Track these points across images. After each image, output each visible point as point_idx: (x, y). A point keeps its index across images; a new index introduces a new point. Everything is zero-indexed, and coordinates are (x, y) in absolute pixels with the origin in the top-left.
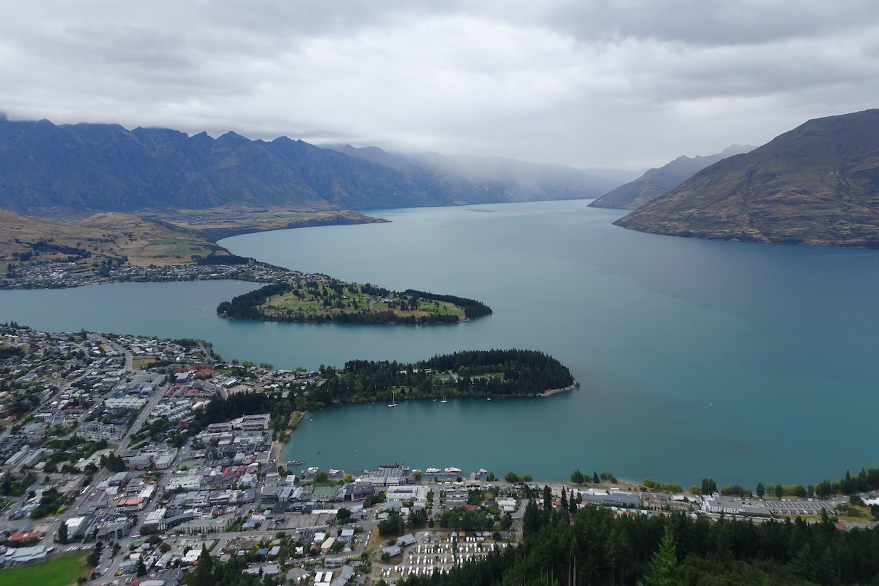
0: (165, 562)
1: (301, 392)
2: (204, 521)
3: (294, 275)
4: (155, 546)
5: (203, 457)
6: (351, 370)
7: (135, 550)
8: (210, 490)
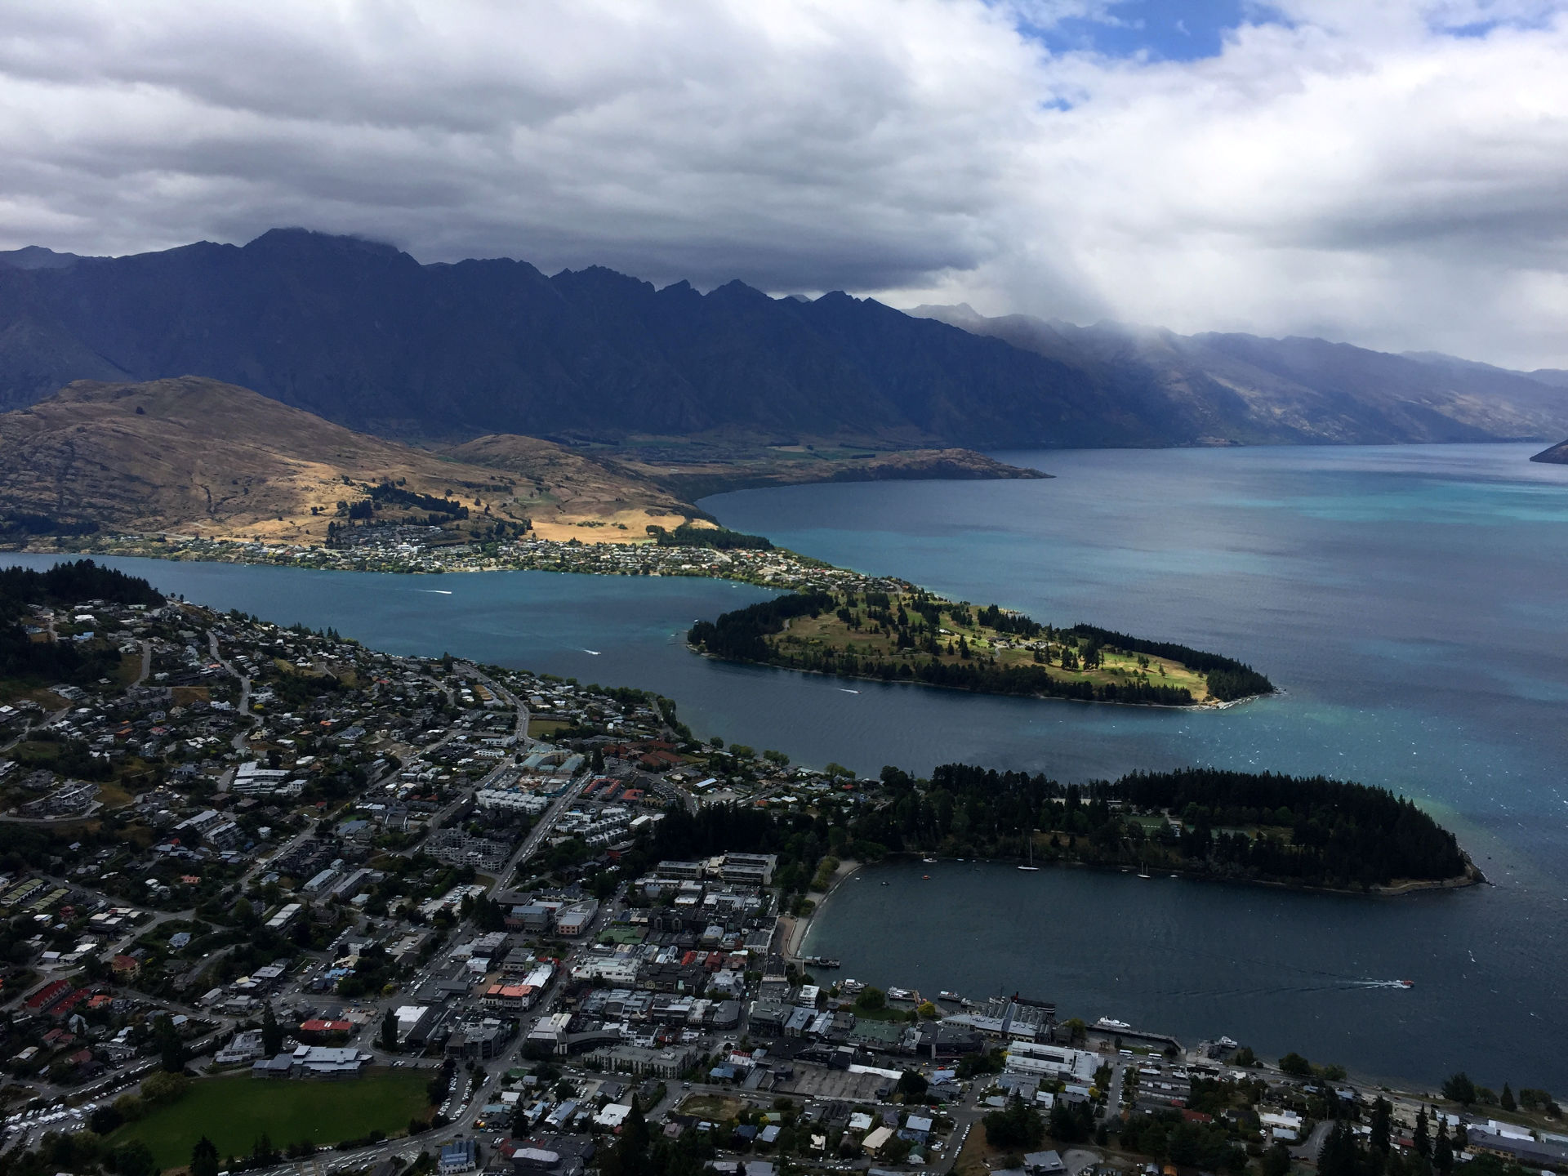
0: (562, 1117)
1: (840, 819)
2: (639, 1050)
4: (547, 1083)
5: (643, 924)
6: (946, 784)
7: (512, 1085)
8: (654, 992)
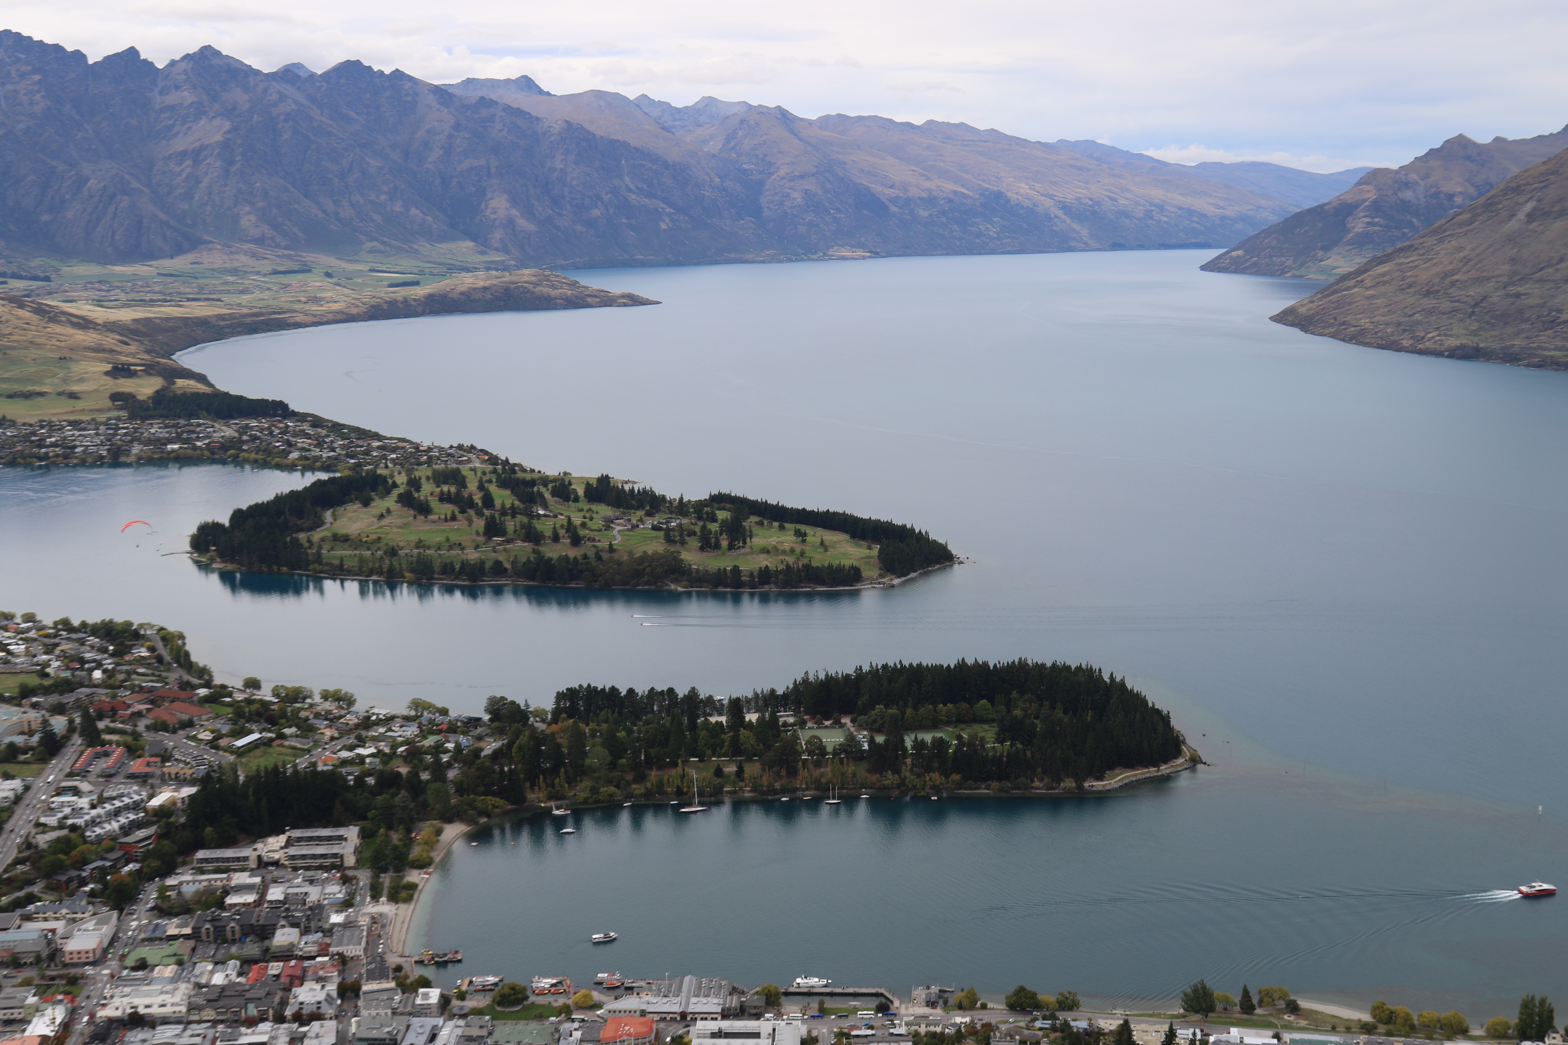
1: (437, 771)
3: (394, 450)
5: (186, 937)
6: (572, 712)
8: (215, 1023)
